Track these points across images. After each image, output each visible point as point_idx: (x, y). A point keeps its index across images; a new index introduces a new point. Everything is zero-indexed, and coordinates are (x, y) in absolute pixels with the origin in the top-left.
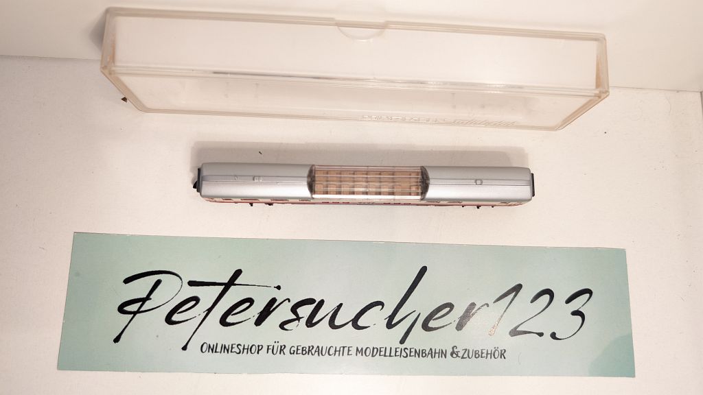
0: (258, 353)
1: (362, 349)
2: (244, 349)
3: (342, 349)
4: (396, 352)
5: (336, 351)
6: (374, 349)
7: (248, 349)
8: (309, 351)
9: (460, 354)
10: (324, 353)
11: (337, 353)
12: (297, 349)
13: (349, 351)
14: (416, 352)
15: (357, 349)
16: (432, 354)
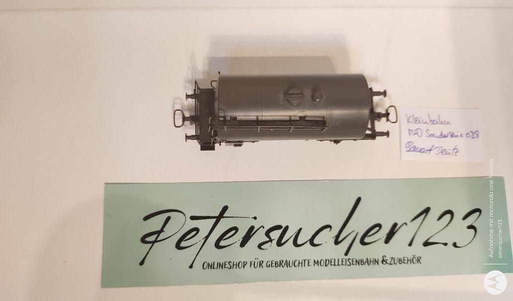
0: (244, 267)
1: (318, 261)
2: (233, 265)
3: (303, 262)
4: (342, 261)
5: (299, 263)
6: (326, 260)
7: (236, 265)
8: (280, 264)
9: (388, 262)
10: (291, 265)
11: (300, 265)
12: (272, 264)
13: (308, 262)
14: (356, 261)
15: (315, 261)
16: (368, 262)
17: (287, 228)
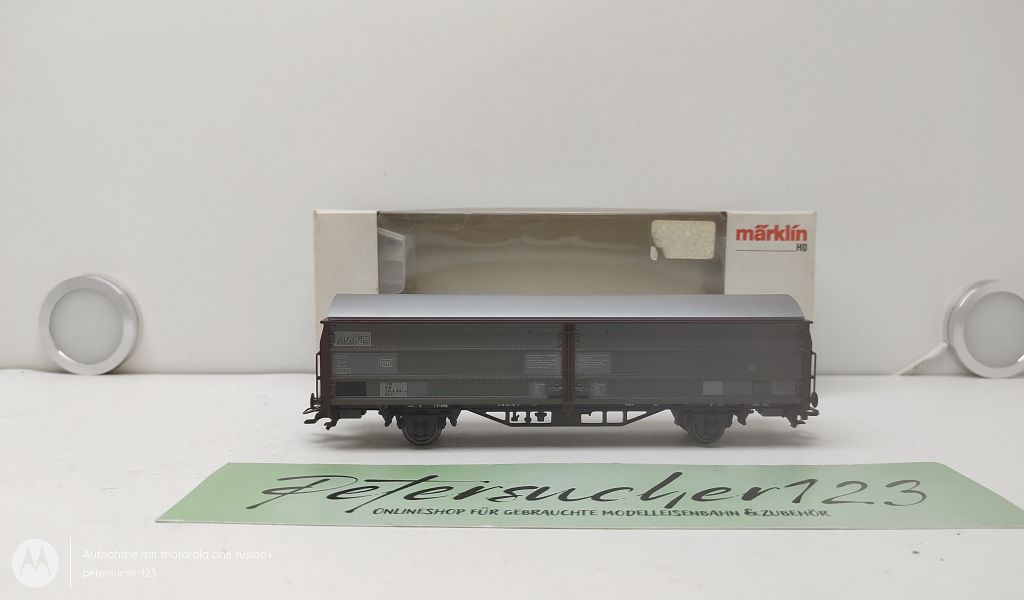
0: (458, 513)
1: (611, 512)
2: (437, 511)
3: (581, 513)
4: (662, 513)
5: (572, 513)
6: (628, 512)
7: (442, 512)
8: (533, 512)
10: (555, 513)
11: (575, 515)
12: (516, 512)
13: (592, 513)
14: (692, 513)
15: (604, 512)
16: (716, 513)
17: (547, 488)
